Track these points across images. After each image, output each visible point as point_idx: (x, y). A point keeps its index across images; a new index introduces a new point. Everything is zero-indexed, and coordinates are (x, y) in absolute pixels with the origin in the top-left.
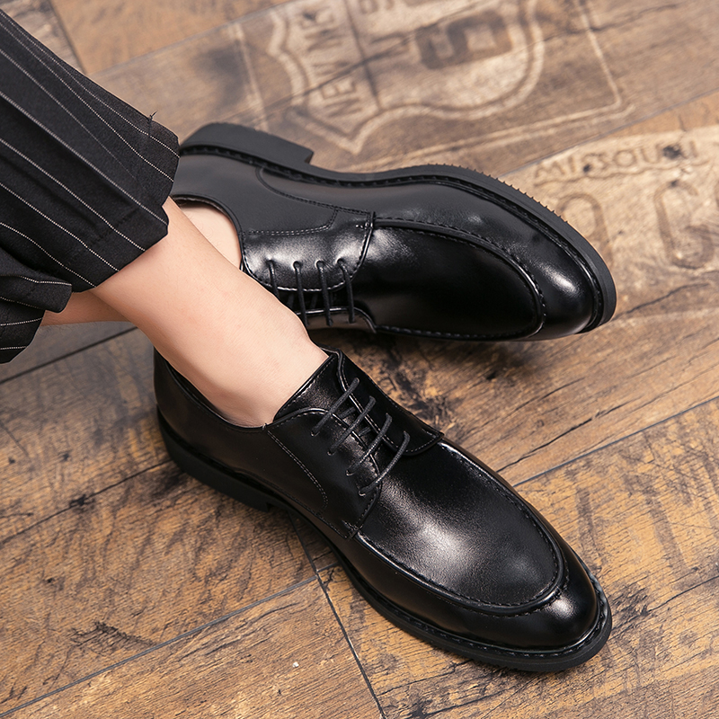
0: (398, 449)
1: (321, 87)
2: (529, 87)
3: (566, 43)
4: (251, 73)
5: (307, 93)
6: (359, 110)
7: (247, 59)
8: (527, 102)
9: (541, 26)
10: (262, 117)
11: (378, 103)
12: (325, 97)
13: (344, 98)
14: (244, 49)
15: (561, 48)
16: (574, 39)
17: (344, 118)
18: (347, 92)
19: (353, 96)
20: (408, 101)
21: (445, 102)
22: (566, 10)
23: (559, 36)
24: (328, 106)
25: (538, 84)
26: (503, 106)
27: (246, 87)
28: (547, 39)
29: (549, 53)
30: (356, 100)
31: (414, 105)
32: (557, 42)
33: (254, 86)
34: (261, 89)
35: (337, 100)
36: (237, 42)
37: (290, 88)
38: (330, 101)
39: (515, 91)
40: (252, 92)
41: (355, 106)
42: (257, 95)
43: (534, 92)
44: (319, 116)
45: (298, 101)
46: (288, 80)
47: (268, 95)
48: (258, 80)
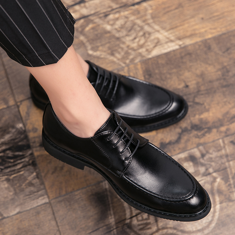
0: (137, 145)
1: (136, 215)
2: (213, 225)
3: (228, 205)
4: (111, 205)
5: (131, 218)
6: (150, 228)
7: (109, 198)
8: (212, 232)
9: (219, 196)
10: (115, 227)
11: (157, 226)
12: (138, 221)
13: (145, 222)
14: (109, 193)
15: (226, 208)
16: (231, 204)
17: (145, 231)
18: (146, 219)
19: (148, 221)
20: (168, 226)
21: (182, 228)
22: (229, 190)
23: (225, 202)
24: (139, 225)
25: (216, 224)
26: (203, 233)
27: (109, 212)
28: (221, 203)
29: (221, 209)
30: (149, 224)
31: (171, 228)
32: (224, 204)
33: (112, 212)
34: (114, 214)
35: (142, 222)
36: (106, 189)
37: (125, 215)
38: (140, 223)
39: (208, 226)
40: (111, 215)
41: (149, 226)
42: (113, 216)
43: (215, 228)
44: (135, 229)
45: (128, 221)
46: (124, 211)
47: (117, 217)
48: (113, 209)
